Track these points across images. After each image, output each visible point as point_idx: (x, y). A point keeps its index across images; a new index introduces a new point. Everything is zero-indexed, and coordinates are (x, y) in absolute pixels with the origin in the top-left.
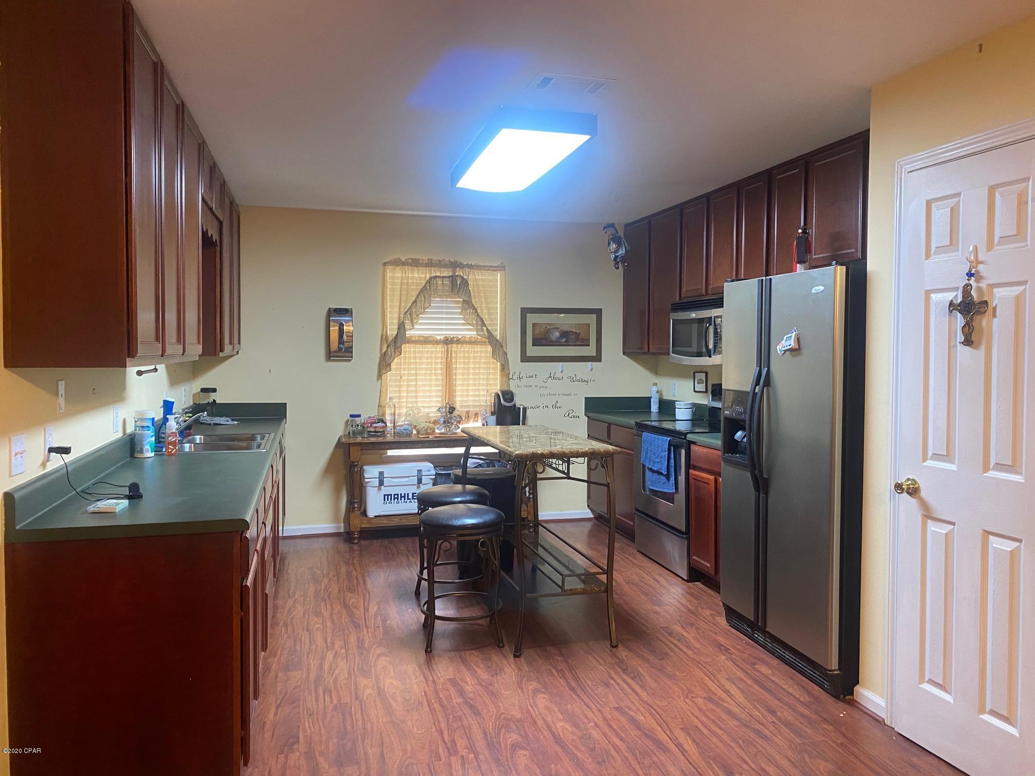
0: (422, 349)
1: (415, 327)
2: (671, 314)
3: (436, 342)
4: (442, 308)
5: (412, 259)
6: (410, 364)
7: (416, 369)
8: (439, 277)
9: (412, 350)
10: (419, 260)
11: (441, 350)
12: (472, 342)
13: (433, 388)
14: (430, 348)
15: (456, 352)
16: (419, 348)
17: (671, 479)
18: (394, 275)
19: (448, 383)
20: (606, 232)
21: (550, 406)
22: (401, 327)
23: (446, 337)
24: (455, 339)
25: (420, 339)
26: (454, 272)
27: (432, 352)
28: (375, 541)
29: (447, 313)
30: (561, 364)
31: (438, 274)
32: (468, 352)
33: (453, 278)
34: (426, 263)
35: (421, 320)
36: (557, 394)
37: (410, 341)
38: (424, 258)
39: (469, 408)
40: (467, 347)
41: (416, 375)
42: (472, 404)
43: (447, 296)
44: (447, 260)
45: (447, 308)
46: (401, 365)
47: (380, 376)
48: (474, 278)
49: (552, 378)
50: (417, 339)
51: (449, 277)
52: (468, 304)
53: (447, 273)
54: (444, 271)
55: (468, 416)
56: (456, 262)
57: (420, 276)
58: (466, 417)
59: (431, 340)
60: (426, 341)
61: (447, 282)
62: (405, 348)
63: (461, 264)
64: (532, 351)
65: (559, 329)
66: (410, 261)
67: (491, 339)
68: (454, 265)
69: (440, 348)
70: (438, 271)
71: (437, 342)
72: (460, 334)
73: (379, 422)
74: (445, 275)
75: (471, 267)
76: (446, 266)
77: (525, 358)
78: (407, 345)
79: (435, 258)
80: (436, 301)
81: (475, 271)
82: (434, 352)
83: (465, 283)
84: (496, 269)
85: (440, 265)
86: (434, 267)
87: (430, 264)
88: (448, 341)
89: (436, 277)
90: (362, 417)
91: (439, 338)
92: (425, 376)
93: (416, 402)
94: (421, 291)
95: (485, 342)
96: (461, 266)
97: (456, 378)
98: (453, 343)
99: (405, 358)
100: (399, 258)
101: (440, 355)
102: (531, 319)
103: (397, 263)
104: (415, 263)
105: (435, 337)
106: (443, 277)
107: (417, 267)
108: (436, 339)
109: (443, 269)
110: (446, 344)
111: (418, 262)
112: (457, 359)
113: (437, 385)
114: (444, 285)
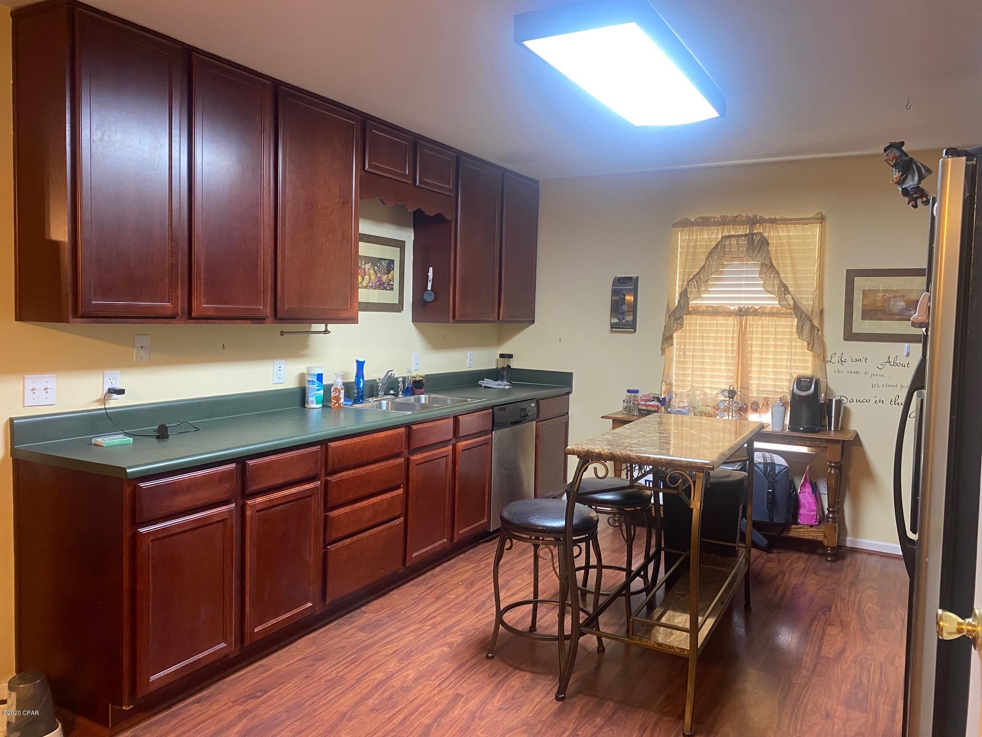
0: (705, 320)
1: (702, 296)
3: (727, 313)
5: (701, 218)
6: (695, 338)
7: (703, 344)
8: (734, 236)
9: (698, 322)
10: (709, 218)
12: (772, 314)
13: (723, 367)
14: (721, 320)
15: (752, 326)
16: (707, 320)
18: (681, 237)
19: (740, 362)
20: (887, 155)
21: (887, 402)
22: (684, 294)
23: (740, 308)
24: (751, 310)
25: (709, 310)
26: (751, 229)
27: (723, 325)
29: (747, 279)
30: (906, 345)
31: (733, 233)
32: (768, 326)
33: (750, 236)
34: (718, 221)
35: (711, 287)
36: (899, 386)
38: (717, 215)
39: (769, 394)
40: (766, 320)
41: (703, 350)
42: (771, 389)
43: (741, 259)
44: (744, 215)
45: (747, 272)
46: (685, 339)
47: (663, 351)
48: (777, 236)
49: (892, 364)
50: (705, 309)
51: (746, 235)
52: (769, 268)
53: (742, 230)
54: (740, 229)
55: (767, 404)
56: (755, 217)
57: (712, 236)
58: (763, 405)
59: (721, 310)
60: (715, 312)
61: (743, 241)
62: (687, 319)
63: (762, 218)
64: (860, 326)
65: (905, 298)
66: (699, 220)
67: (797, 309)
68: (753, 222)
69: (732, 321)
70: (733, 229)
71: (729, 314)
72: (756, 304)
73: (653, 400)
74: (740, 233)
75: (773, 221)
76: (741, 223)
77: (850, 336)
78: (688, 316)
79: (730, 214)
80: (733, 267)
81: (778, 226)
82: (725, 325)
83: (764, 242)
84: (807, 221)
85: (735, 221)
86: (728, 225)
87: (723, 222)
88: (742, 313)
89: (730, 237)
90: (640, 395)
91: (732, 308)
92: (714, 353)
93: (703, 382)
94: (710, 254)
95: (791, 314)
96: (762, 221)
97: (751, 357)
98: (748, 315)
99: (687, 331)
100: (686, 219)
101: (731, 329)
102: (860, 283)
103: (686, 224)
104: (705, 222)
105: (726, 308)
106: (738, 236)
107: (707, 226)
108: (728, 310)
109: (738, 227)
110: (740, 315)
111: (709, 221)
112: (752, 335)
113: (727, 364)
114: (738, 245)
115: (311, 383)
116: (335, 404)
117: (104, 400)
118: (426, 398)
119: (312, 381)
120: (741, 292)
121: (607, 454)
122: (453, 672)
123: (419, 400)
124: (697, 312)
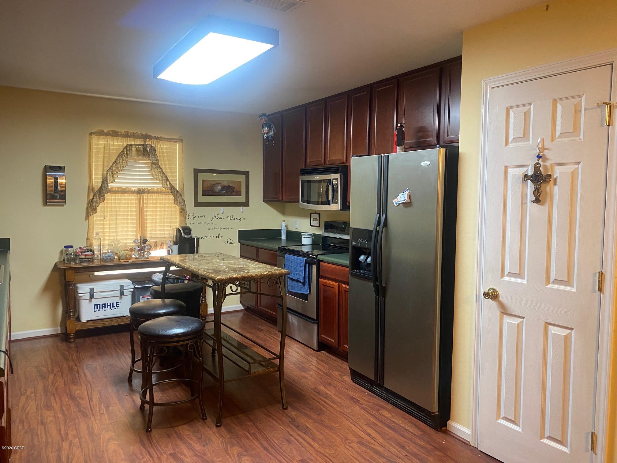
0: (121, 197)
1: (115, 181)
2: (300, 176)
3: (132, 192)
4: (136, 167)
5: (112, 131)
6: (111, 208)
7: (116, 212)
8: (133, 145)
9: (113, 197)
10: (118, 132)
11: (135, 197)
12: (158, 192)
13: (129, 226)
14: (126, 196)
15: (147, 199)
16: (118, 196)
17: (306, 285)
19: (141, 221)
20: (261, 120)
21: (215, 237)
22: (105, 181)
23: (139, 189)
24: (146, 190)
25: (119, 190)
26: (145, 141)
27: (128, 199)
28: (87, 339)
29: (139, 171)
30: (222, 208)
31: (133, 143)
32: (156, 199)
33: (144, 146)
34: (123, 134)
35: (120, 176)
36: (220, 229)
37: (111, 191)
38: (122, 131)
39: (157, 239)
40: (155, 196)
41: (116, 216)
42: (159, 236)
43: (139, 159)
44: (139, 133)
45: (139, 167)
46: (104, 209)
47: (87, 217)
48: (161, 147)
49: (216, 217)
50: (117, 189)
51: (141, 145)
52: (155, 165)
53: (140, 142)
54: (137, 141)
55: (156, 245)
56: (146, 135)
57: (119, 144)
58: (154, 246)
59: (128, 190)
60: (123, 191)
61: (139, 149)
62: (108, 196)
63: (151, 136)
64: (202, 199)
65: (221, 184)
66: (111, 132)
67: (173, 190)
68: (145, 137)
70: (133, 140)
71: (133, 192)
72: (149, 186)
74: (138, 143)
75: (157, 138)
76: (138, 137)
77: (197, 204)
78: (109, 194)
79: (131, 131)
80: (131, 162)
81: (160, 141)
82: (130, 199)
83: (153, 150)
84: (176, 141)
85: (134, 136)
86: (130, 137)
87: (126, 135)
88: (140, 192)
89: (131, 145)
90: (74, 248)
91: (133, 189)
92: (123, 217)
93: (117, 236)
94: (120, 155)
95: (168, 192)
96: (151, 138)
97: (147, 218)
98: (144, 193)
99: (107, 203)
100: (102, 130)
101: (134, 201)
102: (201, 176)
103: (101, 133)
104: (115, 134)
105: (130, 189)
106: (137, 145)
107: (116, 137)
108: (131, 190)
109: (136, 139)
111: (117, 133)
112: (147, 205)
113: (132, 223)
114: (137, 150)
120: (135, 179)
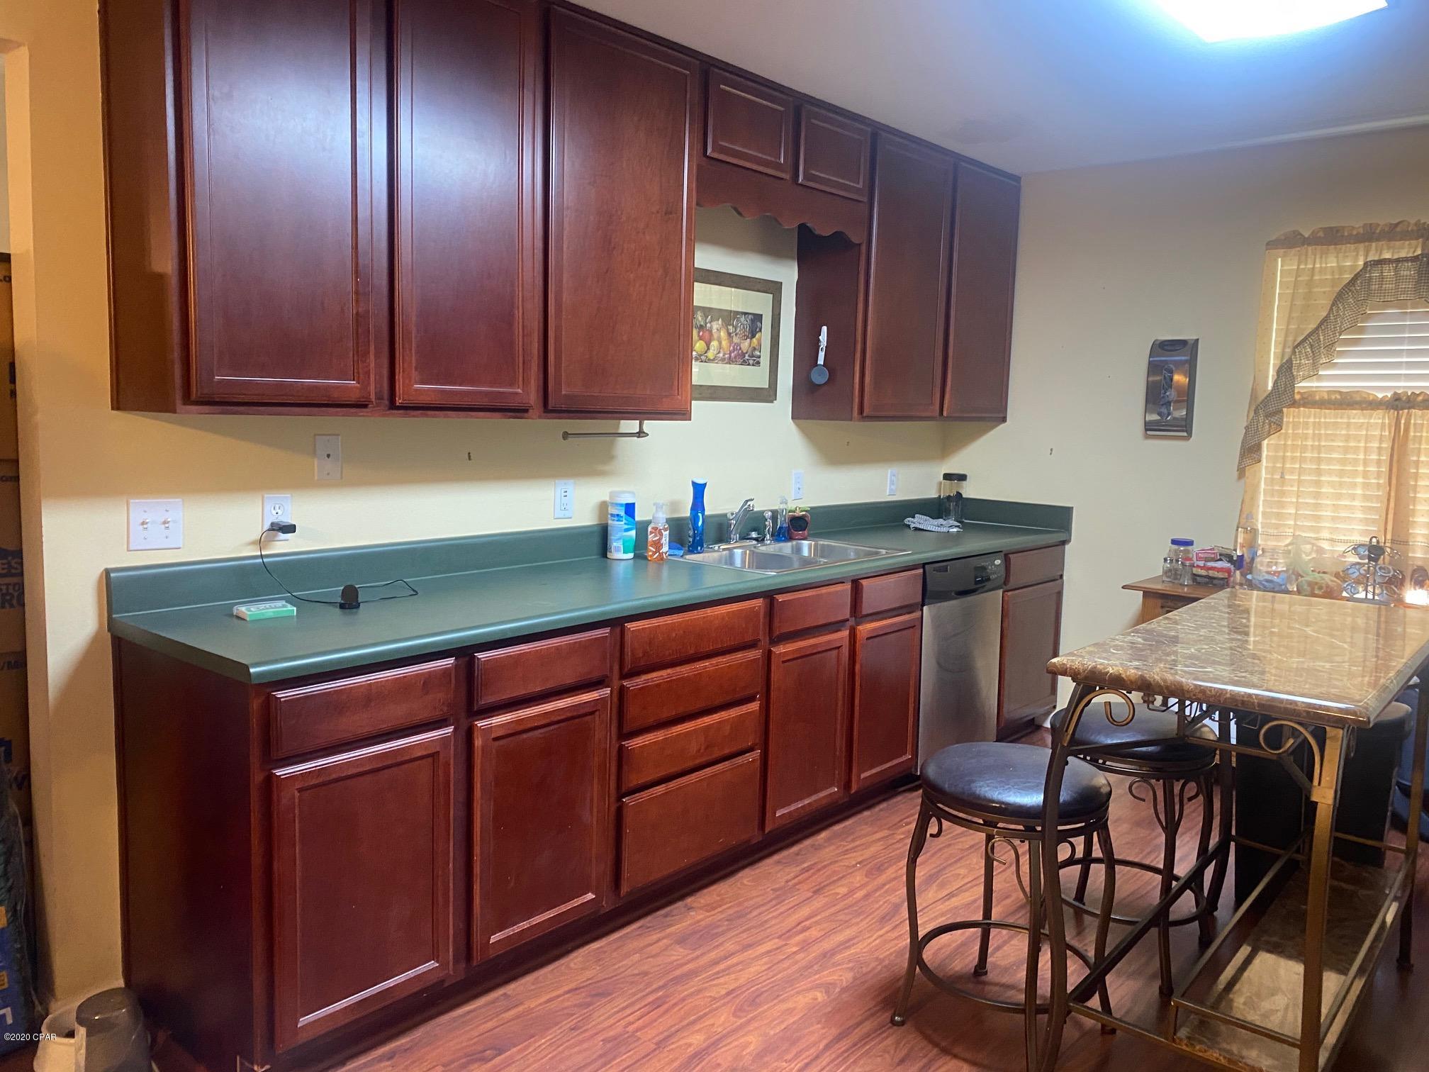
0: (1325, 418)
1: (1321, 372)
3: (1370, 404)
4: (1401, 329)
5: (1324, 229)
6: (1304, 449)
7: (1319, 460)
8: (1389, 261)
9: (1312, 420)
11: (1380, 421)
13: (1356, 503)
14: (1356, 417)
15: (1419, 428)
16: (1329, 416)
18: (1283, 267)
19: (1393, 494)
22: (1286, 370)
23: (1395, 394)
24: (1420, 398)
25: (1333, 397)
26: (1424, 247)
27: (1360, 426)
29: (1411, 341)
31: (1387, 255)
33: (1421, 261)
34: (1357, 235)
35: (1340, 356)
38: (1357, 223)
41: (1319, 472)
43: (1401, 304)
44: (1413, 221)
45: (1413, 328)
46: (1284, 451)
47: (1241, 472)
50: (1326, 397)
51: (1415, 259)
53: (1408, 249)
54: (1403, 248)
57: (1341, 263)
59: (1358, 399)
60: (1345, 402)
61: (1407, 271)
62: (1290, 415)
66: (1321, 234)
68: (1426, 232)
69: (1379, 420)
70: (1389, 248)
71: (1373, 405)
73: (1221, 560)
74: (1403, 254)
76: (1407, 235)
78: (1292, 409)
79: (1383, 221)
80: (1383, 320)
82: (1365, 426)
85: (1392, 233)
86: (1378, 240)
87: (1368, 236)
88: (1399, 403)
89: (1379, 262)
91: (1380, 396)
92: (1341, 478)
93: (1317, 530)
94: (1340, 298)
97: (1416, 485)
98: (1412, 407)
99: (1286, 437)
100: (1294, 232)
101: (1377, 433)
103: (1293, 241)
104: (1332, 238)
105: (1369, 394)
106: (1398, 261)
107: (1336, 244)
108: (1371, 398)
109: (1398, 243)
110: (1396, 408)
111: (1339, 234)
112: (1420, 444)
113: (1366, 498)
114: (1398, 278)
115: (616, 519)
116: (655, 553)
117: (260, 543)
118: (810, 546)
119: (618, 515)
120: (1399, 365)
121: (1133, 679)
122: (827, 1047)
123: (798, 550)
124: (1308, 401)
